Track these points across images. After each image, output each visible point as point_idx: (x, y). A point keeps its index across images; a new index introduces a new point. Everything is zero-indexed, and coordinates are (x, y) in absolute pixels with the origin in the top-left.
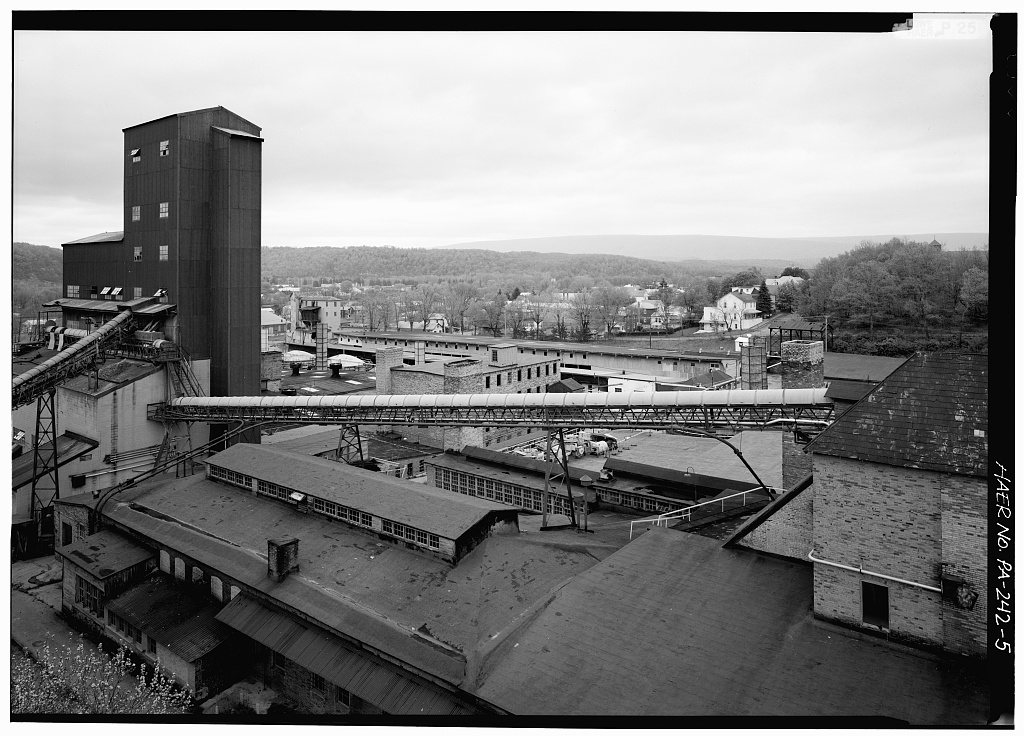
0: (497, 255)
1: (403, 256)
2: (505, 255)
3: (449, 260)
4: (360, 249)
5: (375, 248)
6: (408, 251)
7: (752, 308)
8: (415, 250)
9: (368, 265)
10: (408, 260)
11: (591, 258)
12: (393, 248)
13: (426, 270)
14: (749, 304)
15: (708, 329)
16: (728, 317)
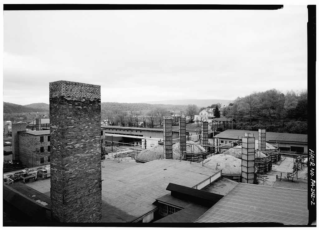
0: (150, 105)
1: (120, 105)
2: (152, 105)
3: (134, 106)
4: (106, 103)
5: (111, 103)
6: (121, 104)
7: (212, 116)
8: (124, 103)
9: (109, 108)
10: (121, 107)
11: (179, 106)
12: (117, 103)
13: (127, 109)
14: (210, 114)
15: (196, 123)
16: (203, 119)
